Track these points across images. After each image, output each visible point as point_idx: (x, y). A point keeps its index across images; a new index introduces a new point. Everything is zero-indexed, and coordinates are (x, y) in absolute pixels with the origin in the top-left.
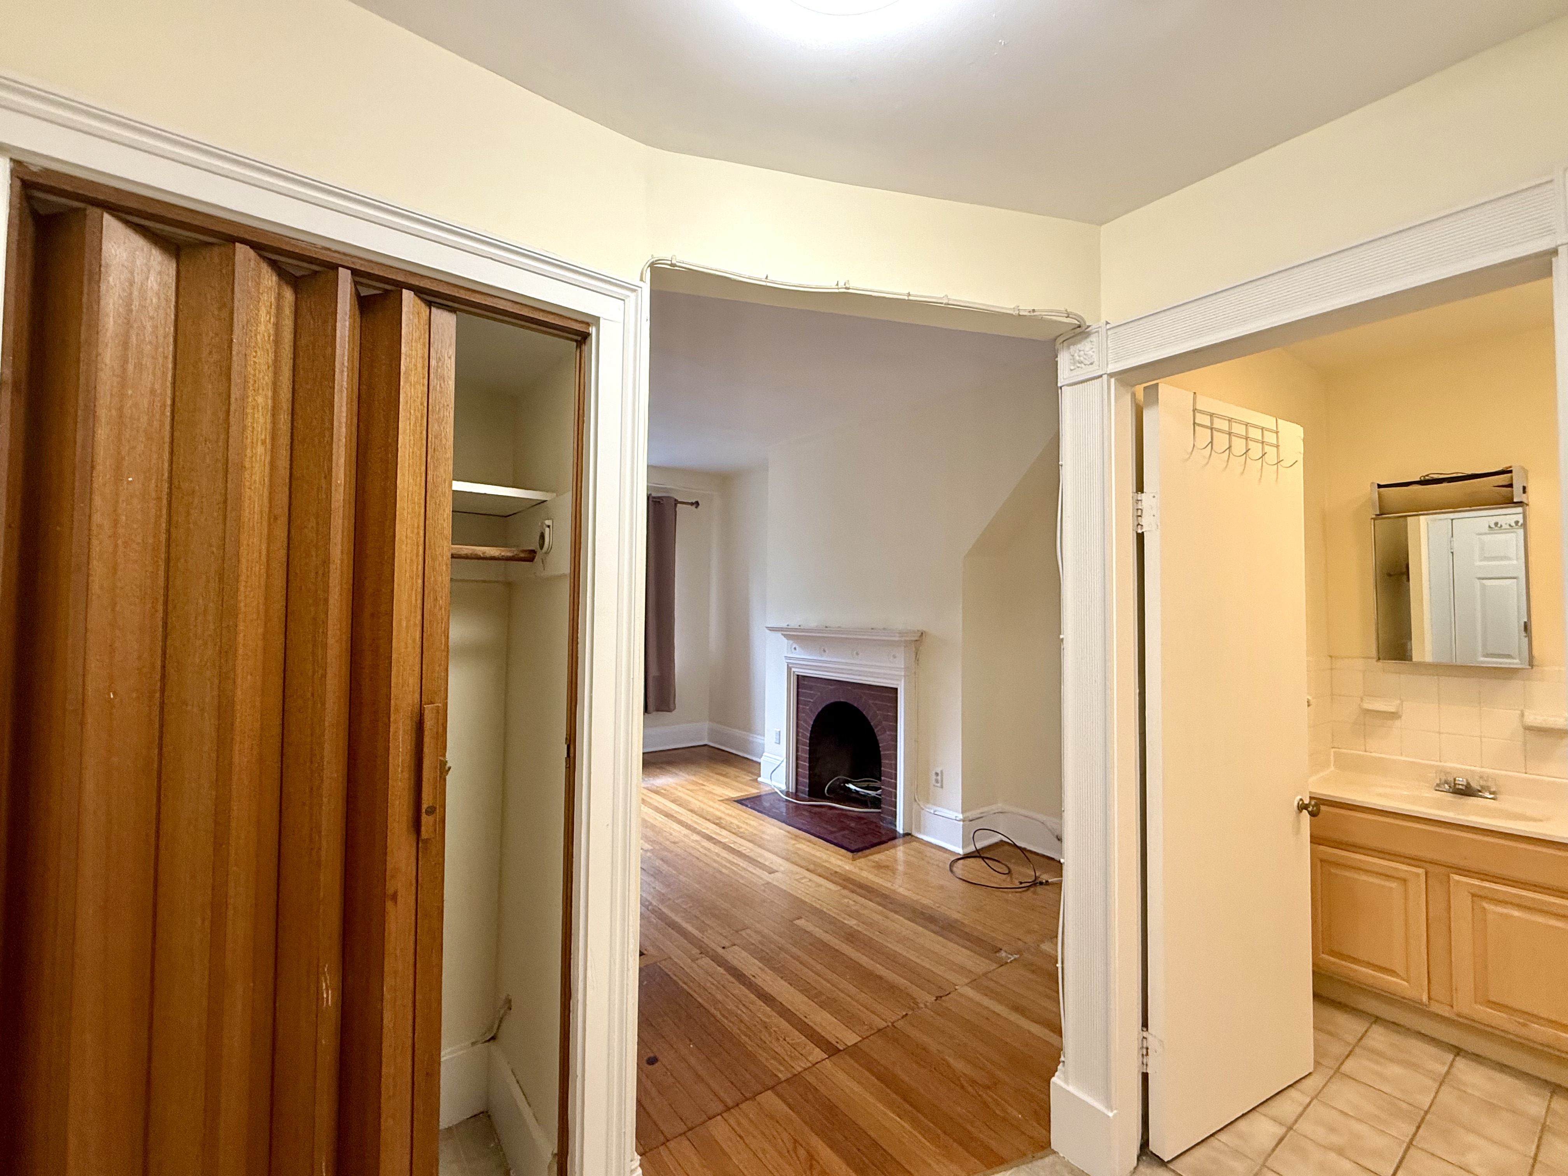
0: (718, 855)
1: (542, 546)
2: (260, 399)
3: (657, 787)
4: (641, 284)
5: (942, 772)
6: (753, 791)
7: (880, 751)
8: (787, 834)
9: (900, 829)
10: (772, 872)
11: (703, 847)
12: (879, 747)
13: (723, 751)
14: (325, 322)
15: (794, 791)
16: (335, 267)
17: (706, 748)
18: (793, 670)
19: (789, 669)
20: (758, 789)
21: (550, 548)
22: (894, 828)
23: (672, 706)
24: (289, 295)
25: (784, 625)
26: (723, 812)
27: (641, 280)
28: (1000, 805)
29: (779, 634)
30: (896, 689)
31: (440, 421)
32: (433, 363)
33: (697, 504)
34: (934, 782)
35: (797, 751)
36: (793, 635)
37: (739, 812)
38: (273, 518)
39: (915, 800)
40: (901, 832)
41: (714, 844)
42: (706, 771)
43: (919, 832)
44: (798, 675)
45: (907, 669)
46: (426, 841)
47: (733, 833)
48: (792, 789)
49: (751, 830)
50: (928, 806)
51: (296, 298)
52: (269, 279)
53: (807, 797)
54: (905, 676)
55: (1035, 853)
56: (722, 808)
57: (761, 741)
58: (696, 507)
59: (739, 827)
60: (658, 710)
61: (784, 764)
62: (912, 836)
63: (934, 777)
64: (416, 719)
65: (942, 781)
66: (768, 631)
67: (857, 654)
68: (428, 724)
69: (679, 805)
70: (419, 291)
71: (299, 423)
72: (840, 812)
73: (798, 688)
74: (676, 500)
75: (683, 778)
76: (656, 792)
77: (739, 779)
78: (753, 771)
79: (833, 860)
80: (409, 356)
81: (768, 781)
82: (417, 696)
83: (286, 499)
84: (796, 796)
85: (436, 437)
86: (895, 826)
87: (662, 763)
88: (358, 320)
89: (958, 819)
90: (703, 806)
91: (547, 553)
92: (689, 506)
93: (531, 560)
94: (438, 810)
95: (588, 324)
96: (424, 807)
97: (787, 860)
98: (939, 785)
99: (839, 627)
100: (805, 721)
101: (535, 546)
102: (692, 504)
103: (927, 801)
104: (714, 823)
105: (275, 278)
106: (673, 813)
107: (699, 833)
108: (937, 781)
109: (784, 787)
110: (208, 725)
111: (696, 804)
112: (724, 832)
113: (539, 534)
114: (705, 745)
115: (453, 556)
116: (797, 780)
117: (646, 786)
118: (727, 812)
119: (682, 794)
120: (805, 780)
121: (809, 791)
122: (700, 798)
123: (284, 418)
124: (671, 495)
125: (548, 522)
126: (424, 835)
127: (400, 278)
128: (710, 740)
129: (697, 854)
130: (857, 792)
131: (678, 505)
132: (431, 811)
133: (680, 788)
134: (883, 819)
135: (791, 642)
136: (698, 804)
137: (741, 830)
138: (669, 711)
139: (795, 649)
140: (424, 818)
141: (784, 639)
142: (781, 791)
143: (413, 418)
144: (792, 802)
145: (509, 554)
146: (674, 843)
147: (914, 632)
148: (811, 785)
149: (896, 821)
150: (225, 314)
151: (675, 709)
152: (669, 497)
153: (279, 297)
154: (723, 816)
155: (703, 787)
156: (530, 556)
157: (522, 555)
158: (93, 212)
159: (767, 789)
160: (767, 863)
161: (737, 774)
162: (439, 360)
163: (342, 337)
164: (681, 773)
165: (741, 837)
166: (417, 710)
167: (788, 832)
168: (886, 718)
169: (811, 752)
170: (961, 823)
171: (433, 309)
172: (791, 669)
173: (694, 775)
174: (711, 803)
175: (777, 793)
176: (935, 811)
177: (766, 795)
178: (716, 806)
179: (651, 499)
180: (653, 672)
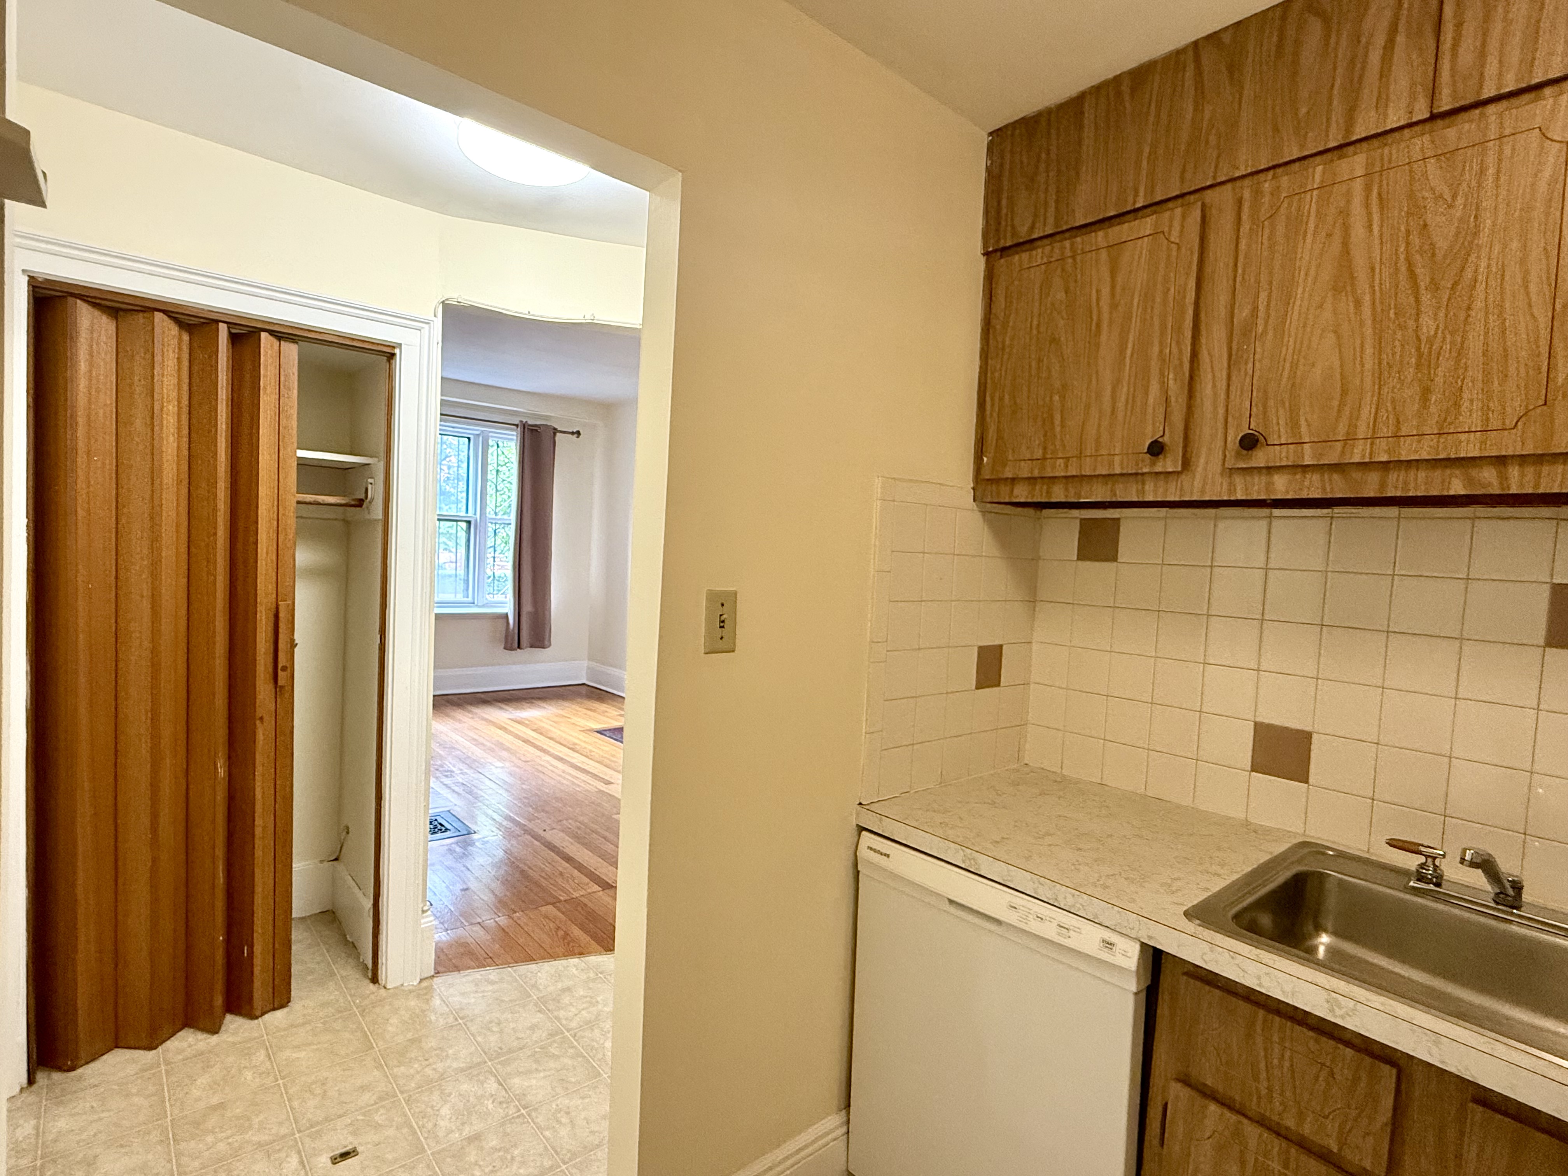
0: (563, 771)
1: (366, 497)
2: (171, 407)
3: (522, 718)
4: (434, 318)
6: (616, 723)
10: (608, 783)
11: (551, 766)
13: (600, 690)
14: (210, 357)
16: (217, 322)
17: (584, 687)
20: (621, 721)
21: (372, 499)
23: (547, 644)
24: (186, 337)
26: (581, 740)
27: (435, 316)
31: (288, 418)
32: (282, 379)
33: (578, 433)
37: (596, 739)
38: (179, 482)
41: (563, 763)
42: (576, 706)
46: (282, 687)
47: (584, 755)
49: (601, 753)
51: (190, 339)
52: (174, 329)
56: (581, 737)
58: (578, 437)
59: (591, 751)
60: (531, 647)
64: (273, 610)
68: (282, 615)
69: (540, 733)
70: (271, 333)
71: (194, 421)
74: (555, 429)
75: (551, 711)
76: (519, 723)
77: (605, 713)
80: (265, 376)
82: (274, 596)
83: (187, 468)
85: (285, 428)
87: (533, 698)
88: (231, 351)
90: (564, 735)
91: (370, 502)
92: (569, 436)
93: (360, 506)
94: (290, 669)
95: (394, 347)
96: (280, 666)
101: (363, 496)
102: (573, 433)
104: (569, 748)
105: (177, 328)
106: (531, 739)
107: (551, 755)
110: (146, 605)
111: (556, 733)
112: (575, 755)
113: (364, 490)
114: (583, 684)
115: (298, 502)
117: (511, 717)
118: (585, 739)
119: (546, 725)
122: (563, 728)
123: (185, 418)
124: (549, 423)
125: (370, 480)
126: (280, 683)
127: (259, 325)
128: (588, 680)
131: (558, 434)
132: (284, 669)
133: (544, 720)
136: (559, 732)
137: (592, 753)
140: (280, 673)
143: (269, 417)
145: (343, 502)
146: (525, 763)
150: (148, 356)
151: (550, 645)
152: (547, 425)
153: (180, 340)
154: (576, 741)
155: (569, 719)
156: (360, 503)
157: (353, 503)
158: (71, 300)
160: (605, 777)
161: (606, 709)
162: (286, 376)
163: (222, 368)
164: (550, 707)
165: (590, 758)
166: (274, 605)
171: (282, 342)
173: (563, 709)
174: (572, 733)
178: (576, 734)
179: (526, 427)
180: (527, 608)
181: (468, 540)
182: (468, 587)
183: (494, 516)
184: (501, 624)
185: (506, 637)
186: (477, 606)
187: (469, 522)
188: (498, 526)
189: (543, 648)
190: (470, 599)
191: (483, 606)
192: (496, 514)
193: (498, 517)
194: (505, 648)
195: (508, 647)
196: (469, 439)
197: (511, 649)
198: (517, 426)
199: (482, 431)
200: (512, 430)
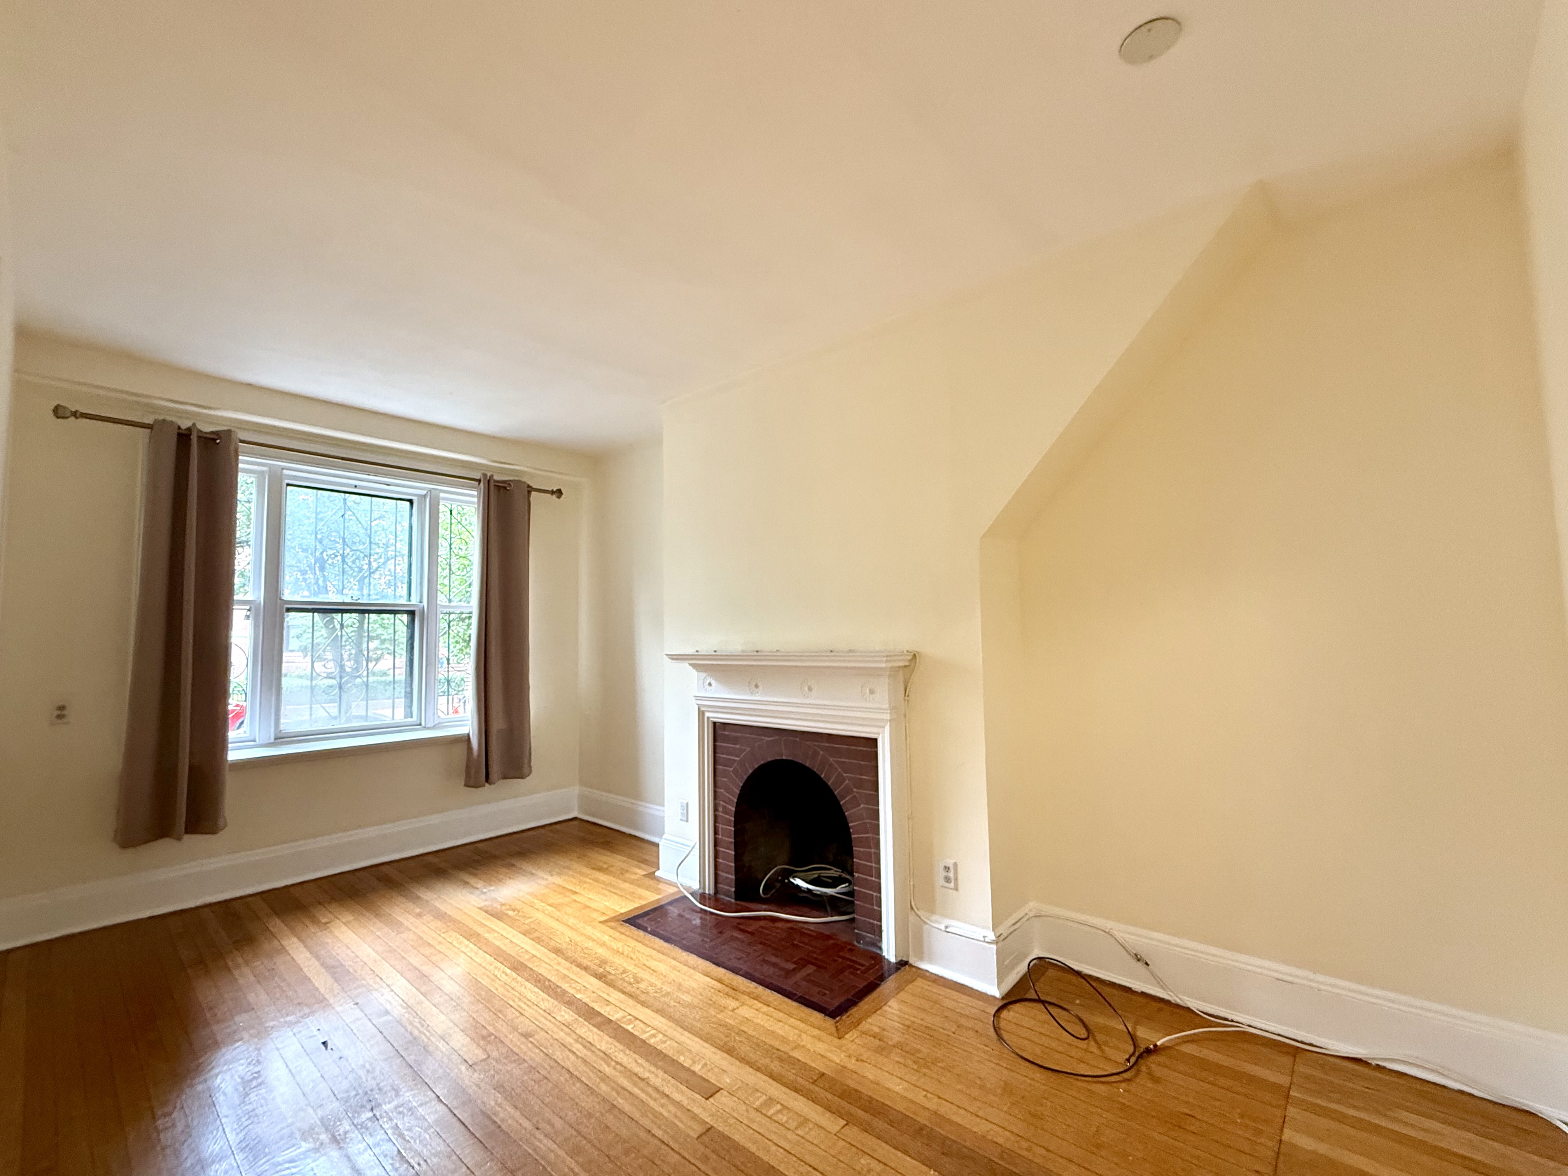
0: (607, 1057)
3: (502, 905)
5: (955, 864)
6: (648, 898)
7: (850, 834)
8: (718, 985)
9: (889, 952)
10: (710, 1092)
11: (580, 1039)
12: (848, 828)
13: (601, 826)
15: (712, 892)
17: (575, 823)
18: (707, 714)
19: (701, 714)
20: (658, 891)
22: (878, 952)
23: (526, 770)
25: (691, 651)
26: (609, 948)
28: (1032, 904)
29: (685, 666)
30: (876, 740)
33: (559, 493)
34: (942, 882)
35: (716, 832)
36: (703, 665)
37: (633, 943)
39: (912, 908)
40: (893, 960)
41: (598, 1026)
42: (576, 866)
43: (921, 959)
44: (715, 723)
45: (893, 709)
47: (630, 996)
48: (709, 889)
50: (934, 918)
53: (733, 901)
54: (890, 721)
55: (1113, 985)
56: (604, 939)
57: (657, 813)
58: (559, 497)
59: (638, 980)
60: (505, 777)
61: (696, 851)
62: (911, 966)
63: (943, 874)
65: (956, 879)
66: (666, 659)
67: (810, 689)
69: (538, 940)
72: (789, 925)
73: (715, 740)
74: (529, 486)
75: (544, 883)
76: (498, 916)
77: (627, 875)
78: (647, 857)
79: (807, 1041)
81: (672, 878)
84: (715, 899)
86: (880, 948)
89: (987, 940)
90: (577, 938)
92: (549, 495)
97: (729, 1051)
98: (952, 885)
99: (777, 651)
100: (728, 790)
102: (552, 492)
103: (932, 911)
106: (524, 958)
107: (570, 1002)
108: (947, 880)
109: (696, 886)
111: (564, 936)
112: (615, 996)
114: (575, 819)
116: (716, 876)
117: (482, 904)
118: (615, 945)
119: (542, 916)
120: (730, 876)
121: (735, 892)
122: (571, 921)
124: (523, 479)
128: (580, 811)
129: (570, 1062)
130: (809, 890)
131: (533, 493)
133: (539, 904)
134: (859, 938)
135: (703, 675)
136: (569, 933)
137: (642, 986)
138: (522, 777)
139: (710, 684)
141: (691, 668)
142: (692, 894)
144: (711, 913)
146: (526, 1036)
147: (902, 654)
148: (738, 883)
149: (880, 939)
151: (530, 772)
152: (519, 481)
155: (575, 897)
159: (672, 890)
160: (697, 1068)
161: (624, 866)
164: (540, 874)
165: (643, 1004)
167: (720, 981)
168: (860, 784)
169: (737, 834)
170: (994, 947)
172: (703, 713)
173: (560, 874)
174: (589, 931)
175: (685, 897)
176: (946, 927)
177: (670, 903)
178: (597, 934)
179: (492, 484)
180: (498, 724)
181: (411, 638)
182: (412, 701)
183: (447, 604)
184: (461, 750)
185: (468, 768)
186: (425, 728)
187: (411, 613)
188: (452, 617)
189: (522, 778)
190: (415, 718)
191: (434, 727)
192: (450, 601)
193: (452, 604)
194: (466, 785)
195: (472, 782)
196: (411, 501)
197: (476, 786)
198: (479, 481)
199: (430, 490)
200: (471, 487)
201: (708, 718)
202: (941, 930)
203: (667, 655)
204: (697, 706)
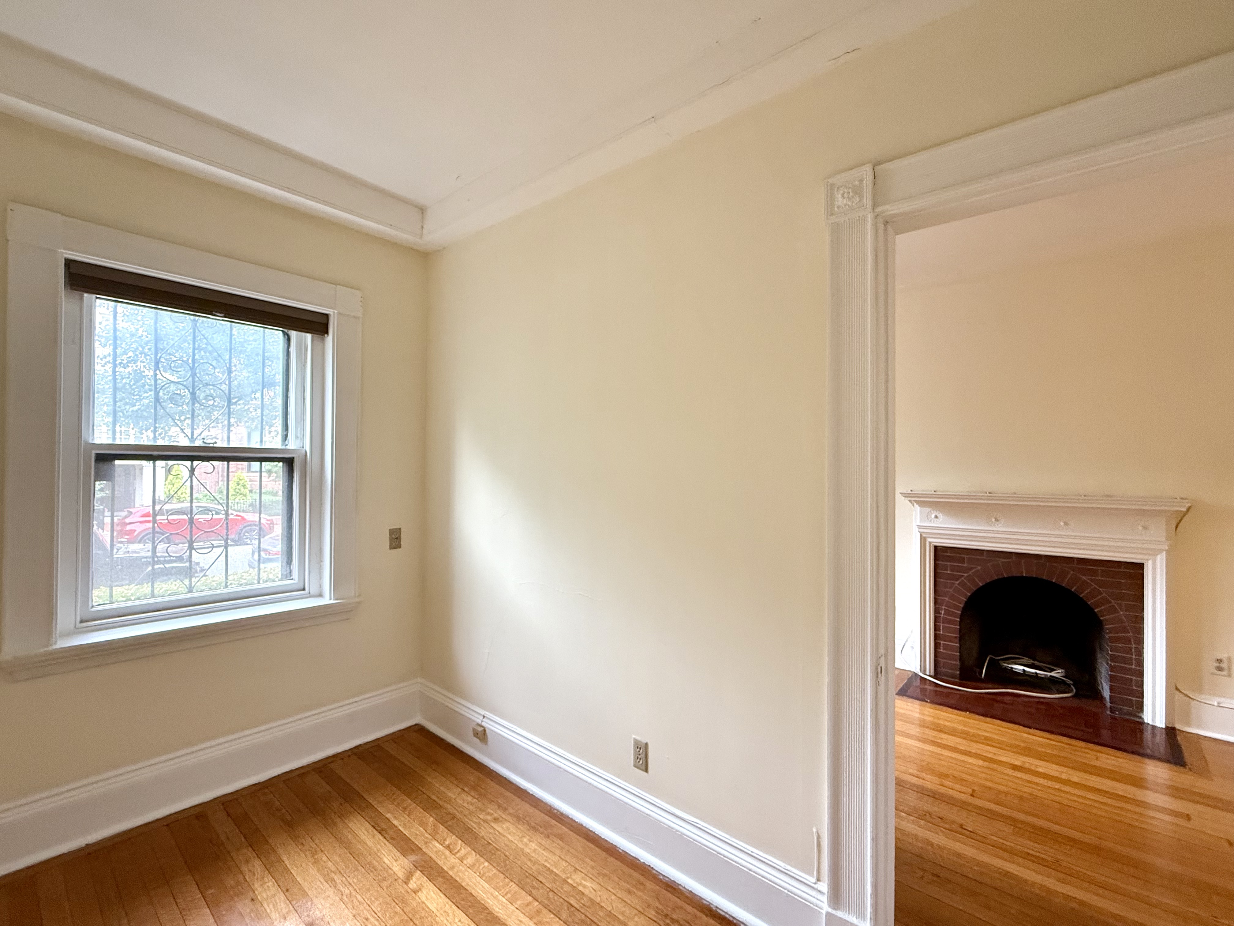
5: (1229, 659)
9: (1153, 720)
15: (932, 674)
18: (929, 540)
19: (923, 540)
22: (1140, 720)
30: (1141, 564)
34: (1212, 670)
36: (931, 502)
39: (1179, 690)
43: (1189, 724)
44: (936, 547)
48: (930, 672)
50: (1203, 695)
53: (958, 681)
54: (1167, 550)
62: (1178, 730)
63: (1214, 664)
65: (1229, 669)
67: (1066, 524)
73: (936, 559)
86: (1143, 718)
98: (1225, 673)
99: (1015, 493)
100: (952, 598)
103: (1200, 690)
108: (1219, 669)
116: (936, 662)
120: (954, 662)
121: (959, 674)
130: (1037, 674)
134: (1114, 710)
135: (927, 510)
139: (934, 518)
141: (916, 504)
148: (961, 668)
149: (1143, 713)
172: (925, 539)
176: (1219, 703)
201: (930, 543)
202: (1213, 705)
203: (901, 493)
204: (919, 534)
